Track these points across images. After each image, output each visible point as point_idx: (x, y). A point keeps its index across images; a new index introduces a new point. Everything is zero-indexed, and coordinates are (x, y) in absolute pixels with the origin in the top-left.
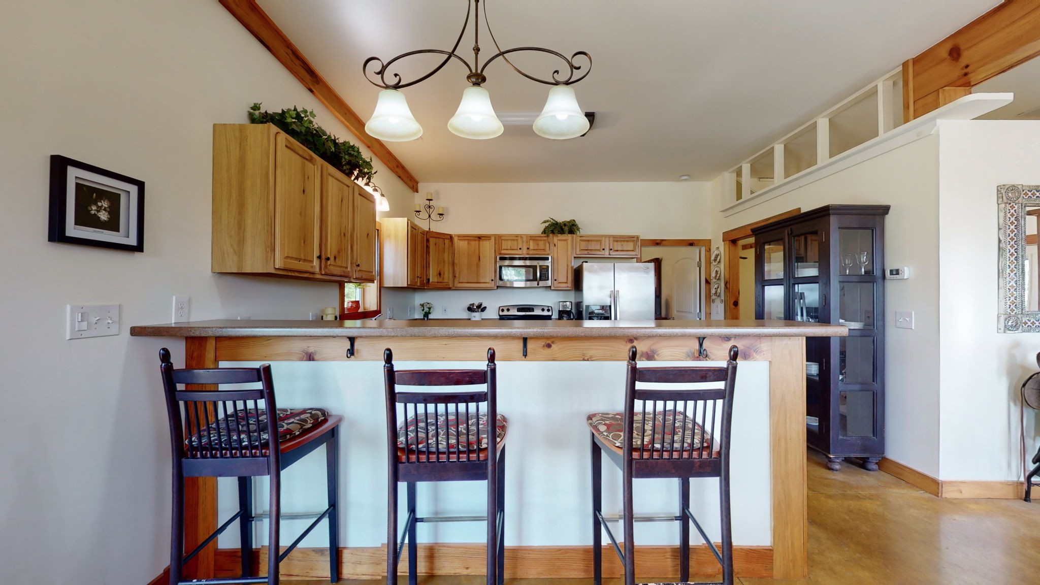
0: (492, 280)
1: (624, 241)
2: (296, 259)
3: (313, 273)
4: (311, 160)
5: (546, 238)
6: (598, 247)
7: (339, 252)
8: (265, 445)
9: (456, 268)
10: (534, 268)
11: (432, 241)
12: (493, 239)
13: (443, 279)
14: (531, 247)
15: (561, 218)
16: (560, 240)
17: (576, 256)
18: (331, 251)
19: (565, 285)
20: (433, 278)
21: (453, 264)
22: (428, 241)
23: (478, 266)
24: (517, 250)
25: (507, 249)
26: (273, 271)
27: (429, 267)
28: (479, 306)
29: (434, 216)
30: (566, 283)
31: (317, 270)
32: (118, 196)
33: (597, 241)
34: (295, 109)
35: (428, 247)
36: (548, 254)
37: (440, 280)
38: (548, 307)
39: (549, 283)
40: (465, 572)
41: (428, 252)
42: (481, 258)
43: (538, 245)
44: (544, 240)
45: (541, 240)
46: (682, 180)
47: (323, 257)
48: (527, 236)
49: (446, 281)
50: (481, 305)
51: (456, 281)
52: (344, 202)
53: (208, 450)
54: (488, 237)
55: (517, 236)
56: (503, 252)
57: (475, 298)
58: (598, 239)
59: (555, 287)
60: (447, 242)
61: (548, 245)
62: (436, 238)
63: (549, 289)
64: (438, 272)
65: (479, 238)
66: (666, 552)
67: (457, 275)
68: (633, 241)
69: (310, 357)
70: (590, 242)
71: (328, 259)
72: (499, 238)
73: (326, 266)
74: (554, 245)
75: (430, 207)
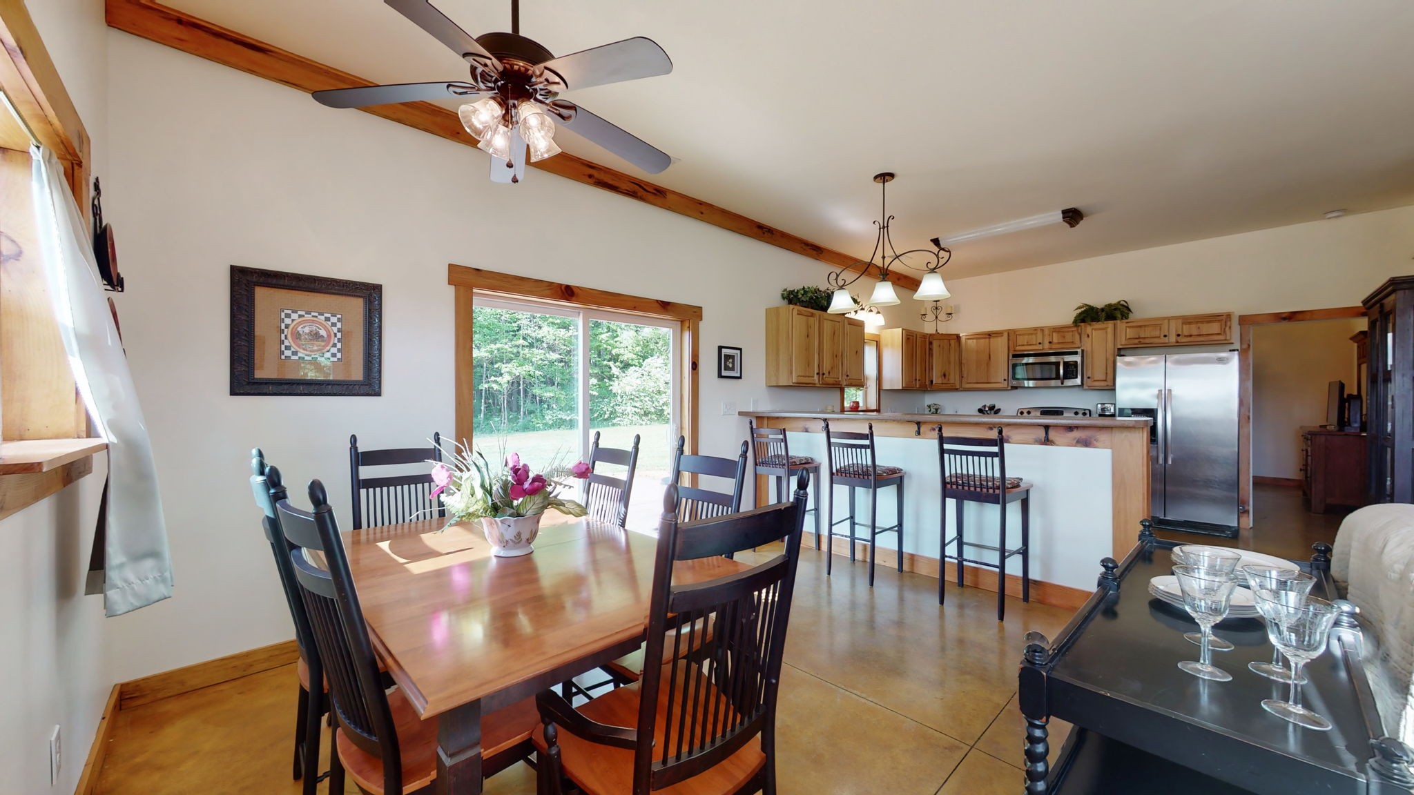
0: (1005, 380)
1: (1202, 322)
2: (803, 376)
3: (815, 384)
4: (812, 315)
5: (1075, 329)
6: (1157, 333)
7: (832, 368)
8: (784, 465)
9: (963, 369)
10: (1057, 364)
11: (935, 344)
12: (1006, 335)
13: (949, 380)
14: (1055, 340)
15: (1099, 301)
16: (1095, 329)
17: (1121, 347)
18: (826, 367)
19: (1103, 384)
20: (937, 379)
21: (961, 363)
22: (931, 343)
23: (988, 365)
24: (1036, 345)
25: (1023, 345)
26: (792, 384)
27: (932, 369)
28: (992, 408)
29: (942, 316)
30: (1105, 381)
31: (817, 381)
32: (734, 356)
33: (1155, 325)
34: (804, 288)
35: (931, 349)
36: (1079, 348)
37: (945, 381)
38: (1085, 410)
39: (1078, 381)
40: (884, 564)
41: (931, 355)
42: (991, 356)
43: (1064, 337)
44: (1073, 331)
45: (1068, 332)
46: (1329, 218)
47: (821, 373)
48: (1049, 328)
49: (952, 381)
50: (994, 407)
51: (964, 381)
52: (836, 334)
53: (764, 464)
54: (998, 334)
55: (1036, 329)
56: (1018, 348)
57: (986, 400)
58: (1157, 323)
59: (1089, 387)
60: (953, 342)
61: (1077, 337)
62: (940, 339)
63: (1081, 388)
64: (942, 374)
65: (989, 335)
66: (1018, 579)
67: (965, 376)
68: (1219, 321)
69: (807, 431)
70: (1143, 329)
71: (824, 374)
72: (1012, 335)
73: (823, 378)
74: (1086, 336)
75: (937, 308)
